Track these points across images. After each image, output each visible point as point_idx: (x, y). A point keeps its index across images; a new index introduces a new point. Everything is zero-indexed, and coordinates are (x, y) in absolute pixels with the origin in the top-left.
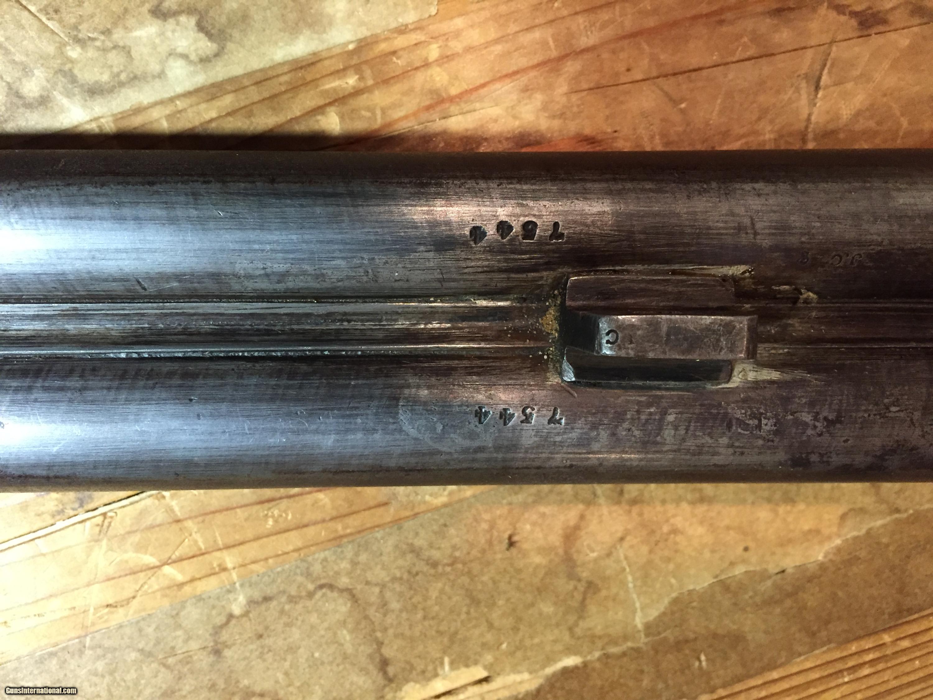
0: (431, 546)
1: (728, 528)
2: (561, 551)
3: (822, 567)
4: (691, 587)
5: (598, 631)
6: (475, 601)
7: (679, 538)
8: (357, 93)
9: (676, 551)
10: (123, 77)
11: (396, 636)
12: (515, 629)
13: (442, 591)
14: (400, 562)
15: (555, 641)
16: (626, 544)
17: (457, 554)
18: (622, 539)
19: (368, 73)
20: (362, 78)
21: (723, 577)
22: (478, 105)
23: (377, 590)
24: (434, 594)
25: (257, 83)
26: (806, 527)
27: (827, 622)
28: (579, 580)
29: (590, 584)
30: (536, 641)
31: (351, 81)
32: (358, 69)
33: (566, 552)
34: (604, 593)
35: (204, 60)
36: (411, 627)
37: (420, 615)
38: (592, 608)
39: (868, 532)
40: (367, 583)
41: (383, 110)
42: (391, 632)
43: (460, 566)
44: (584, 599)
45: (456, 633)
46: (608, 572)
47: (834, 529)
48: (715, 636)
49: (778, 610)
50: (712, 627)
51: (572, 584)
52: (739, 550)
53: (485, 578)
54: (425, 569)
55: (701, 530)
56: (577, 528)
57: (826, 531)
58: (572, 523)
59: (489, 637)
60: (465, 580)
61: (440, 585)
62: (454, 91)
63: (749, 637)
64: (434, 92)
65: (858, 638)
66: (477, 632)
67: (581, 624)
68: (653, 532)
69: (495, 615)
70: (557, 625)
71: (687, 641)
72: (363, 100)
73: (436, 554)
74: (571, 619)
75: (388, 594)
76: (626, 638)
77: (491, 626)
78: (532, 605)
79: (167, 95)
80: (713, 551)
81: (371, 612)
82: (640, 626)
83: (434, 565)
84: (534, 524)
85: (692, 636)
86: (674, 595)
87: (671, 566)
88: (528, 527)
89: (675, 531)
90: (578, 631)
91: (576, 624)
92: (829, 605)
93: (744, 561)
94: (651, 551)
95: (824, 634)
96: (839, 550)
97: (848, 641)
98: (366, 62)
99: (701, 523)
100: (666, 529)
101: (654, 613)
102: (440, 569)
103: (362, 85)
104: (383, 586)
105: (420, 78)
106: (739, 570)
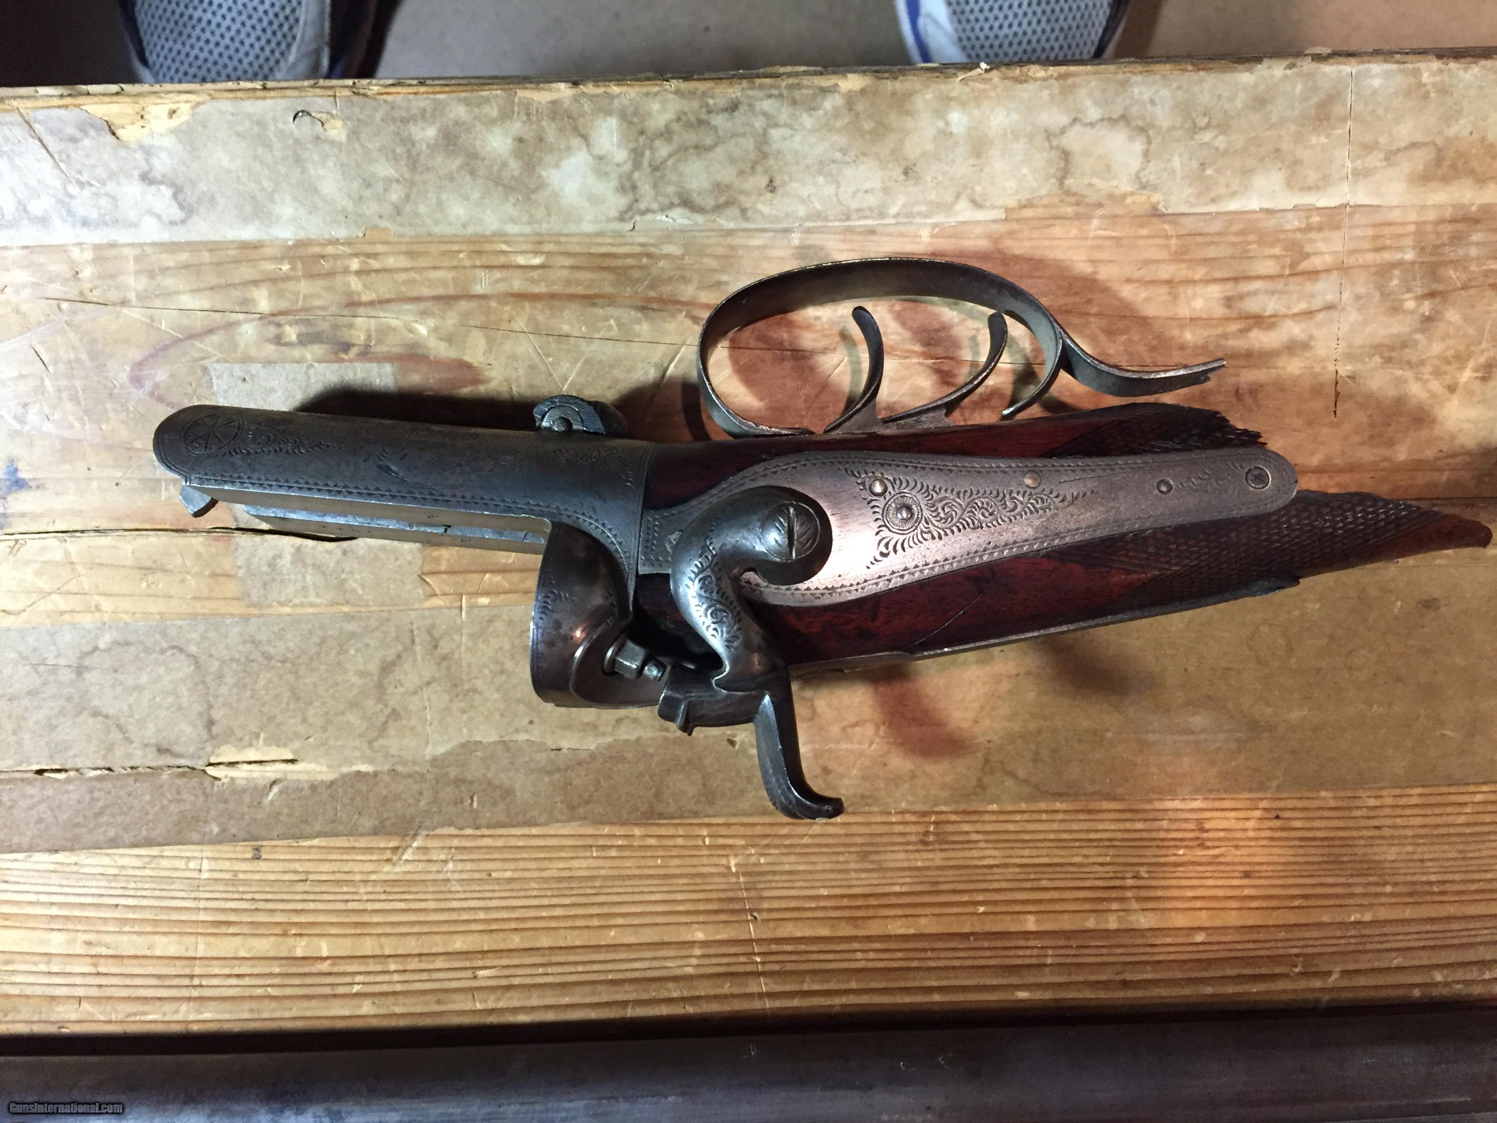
0: (269, 642)
1: (519, 701)
2: (375, 678)
3: (593, 756)
4: (478, 739)
5: (393, 751)
6: (295, 695)
7: (476, 697)
8: (286, 278)
9: (472, 707)
10: (107, 218)
11: (224, 705)
12: (324, 729)
13: (270, 681)
14: (241, 648)
15: (355, 748)
16: (430, 689)
17: (289, 655)
18: (428, 684)
19: (299, 265)
20: (293, 268)
21: (506, 739)
22: (382, 314)
23: (217, 664)
24: (262, 682)
25: (211, 250)
26: (586, 720)
27: (587, 802)
28: (386, 706)
29: (394, 711)
30: (339, 743)
31: (286, 267)
32: (292, 260)
33: (379, 681)
34: (404, 722)
35: (172, 223)
36: (238, 701)
37: (248, 693)
38: (392, 731)
39: (638, 740)
40: (211, 656)
41: (305, 297)
42: (221, 699)
43: (289, 665)
44: (386, 722)
45: (275, 717)
46: (411, 707)
47: (610, 729)
48: (490, 784)
49: (547, 779)
50: (489, 775)
51: (380, 706)
52: (526, 721)
53: (308, 681)
54: (260, 659)
55: (496, 696)
56: (393, 664)
57: (602, 729)
58: (389, 659)
59: (301, 729)
60: (291, 678)
61: (269, 675)
62: (365, 298)
63: (518, 794)
64: (349, 294)
65: (611, 823)
66: (292, 721)
67: (381, 742)
68: (455, 685)
69: (310, 712)
70: (360, 736)
71: (464, 781)
72: (290, 285)
73: (271, 650)
74: (373, 734)
75: (226, 669)
76: (414, 763)
77: (304, 720)
78: (342, 713)
79: (137, 241)
80: (502, 716)
81: (208, 679)
82: (428, 757)
83: (269, 658)
84: (358, 650)
85: (469, 777)
86: (463, 741)
87: (465, 717)
88: (352, 651)
89: (475, 691)
90: (375, 744)
91: (376, 740)
92: (592, 789)
93: (526, 731)
94: (451, 701)
95: (582, 810)
96: (609, 747)
97: (602, 823)
98: (300, 258)
99: (498, 690)
100: (467, 686)
101: (441, 750)
102: (273, 663)
103: (292, 273)
104: (224, 662)
105: (339, 280)
106: (522, 737)
